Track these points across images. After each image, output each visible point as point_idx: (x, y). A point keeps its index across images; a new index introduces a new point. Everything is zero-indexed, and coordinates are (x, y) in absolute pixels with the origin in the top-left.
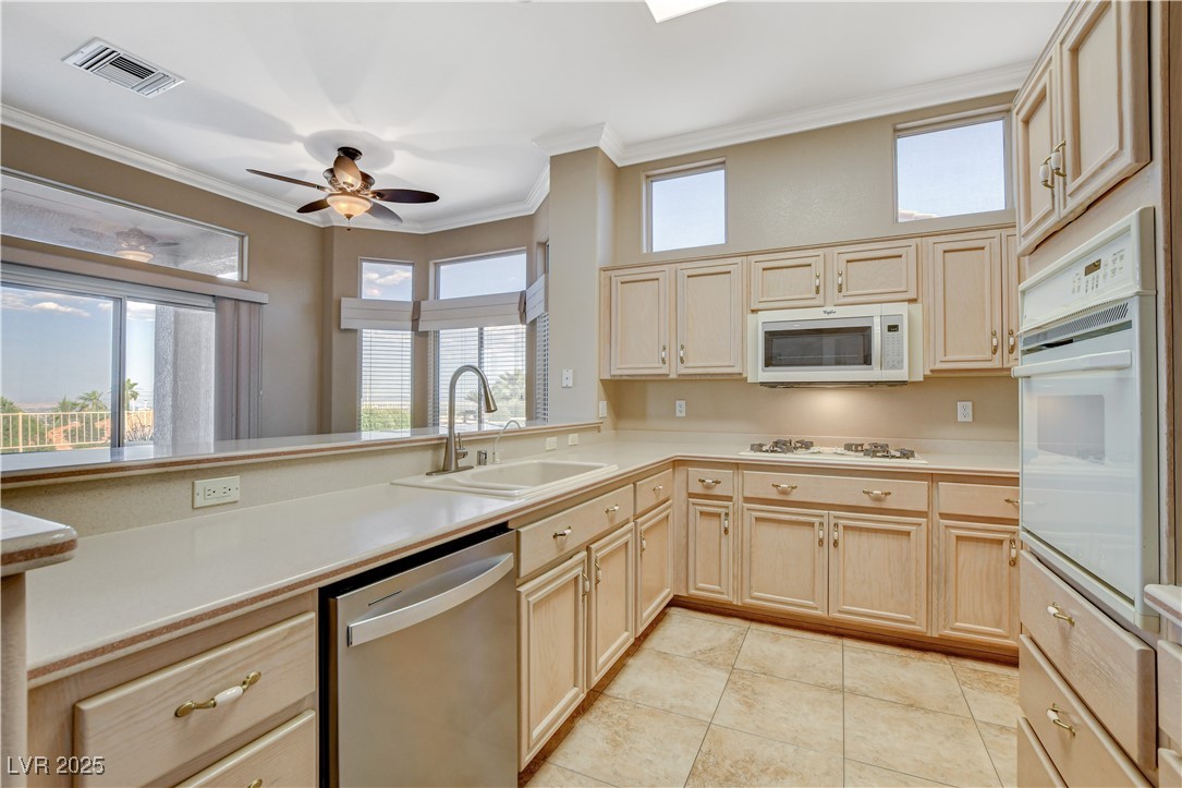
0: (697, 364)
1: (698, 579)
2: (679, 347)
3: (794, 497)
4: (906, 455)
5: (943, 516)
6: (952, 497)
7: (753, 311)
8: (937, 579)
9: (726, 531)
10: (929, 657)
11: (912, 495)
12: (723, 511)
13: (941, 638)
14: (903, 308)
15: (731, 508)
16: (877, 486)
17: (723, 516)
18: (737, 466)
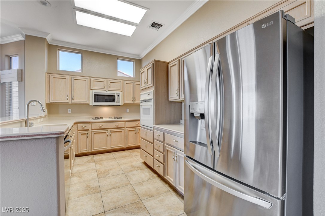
0: (77, 100)
1: (81, 149)
2: (72, 96)
3: (102, 128)
4: (121, 118)
5: (127, 127)
6: (128, 124)
7: (91, 90)
8: (126, 138)
9: (88, 137)
10: (125, 151)
11: (122, 125)
12: (87, 133)
13: (127, 148)
14: (120, 92)
15: (89, 132)
16: (117, 124)
17: (87, 134)
18: (90, 123)
